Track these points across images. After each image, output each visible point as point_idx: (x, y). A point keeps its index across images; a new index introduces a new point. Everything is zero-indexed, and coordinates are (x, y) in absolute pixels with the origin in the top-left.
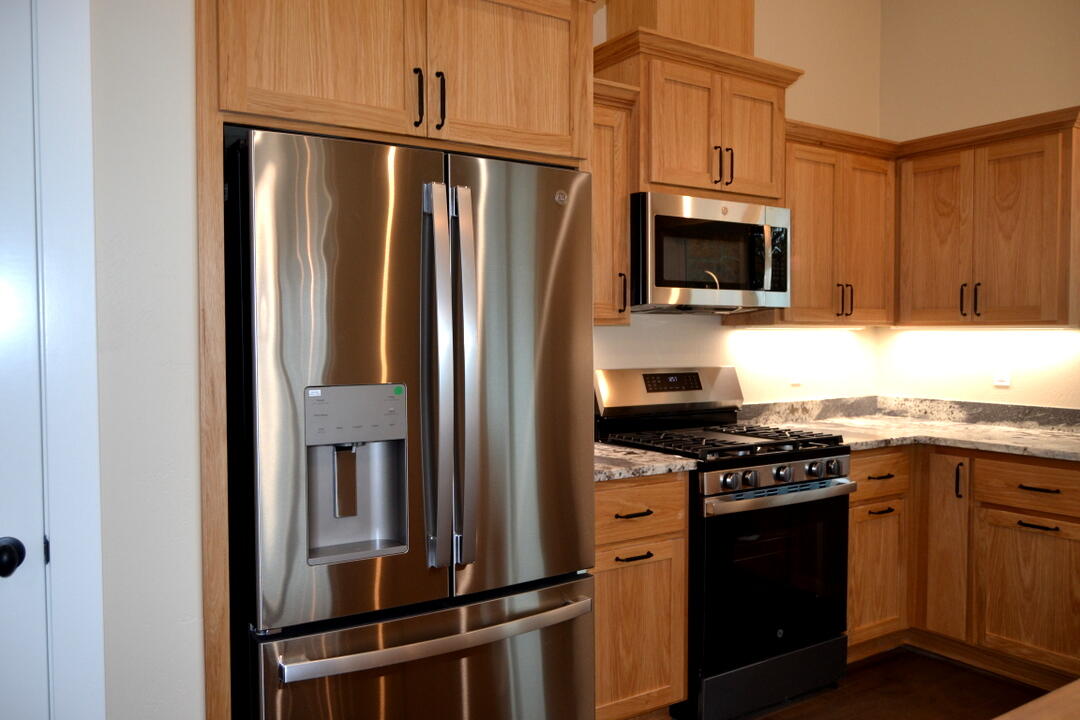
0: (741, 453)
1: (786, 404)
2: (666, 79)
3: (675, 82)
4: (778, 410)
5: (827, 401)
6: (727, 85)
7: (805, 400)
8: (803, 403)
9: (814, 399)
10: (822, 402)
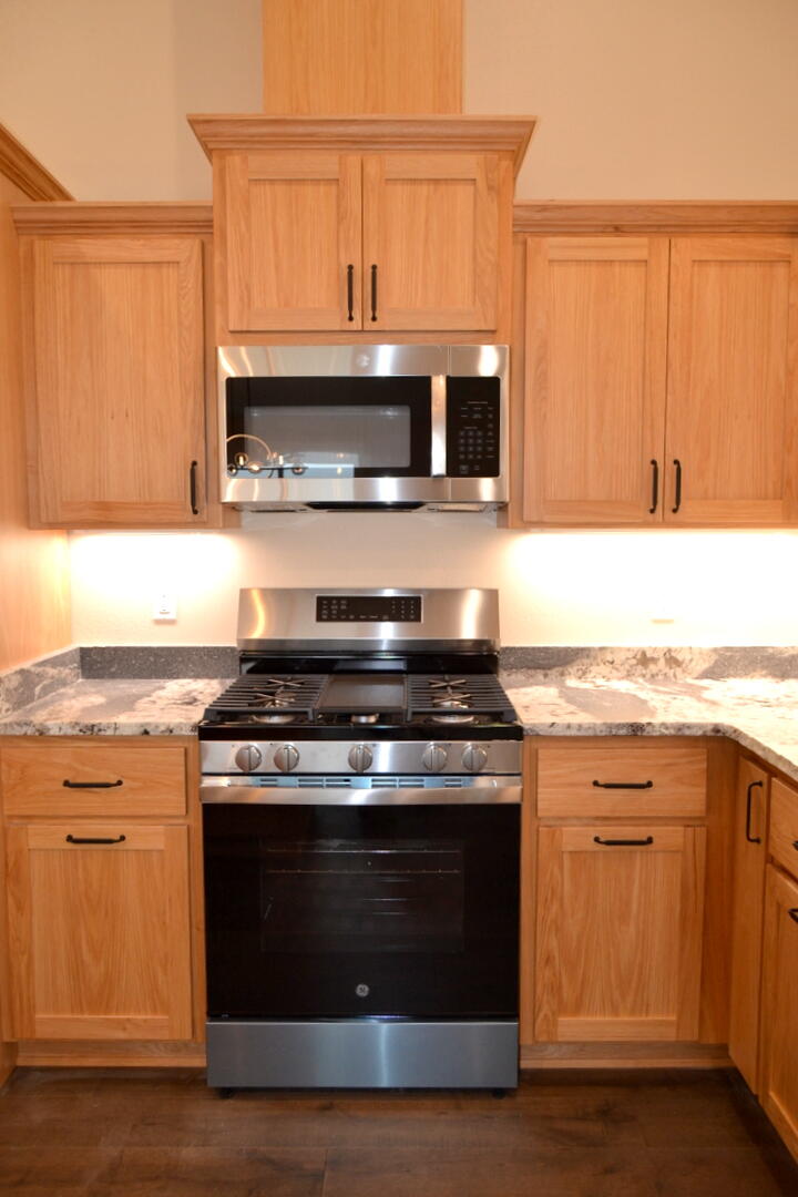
0: (363, 719)
1: (629, 650)
2: (250, 180)
3: (272, 181)
4: (609, 658)
5: (728, 649)
6: (372, 169)
7: (673, 645)
8: (669, 650)
9: (696, 645)
10: (715, 650)
